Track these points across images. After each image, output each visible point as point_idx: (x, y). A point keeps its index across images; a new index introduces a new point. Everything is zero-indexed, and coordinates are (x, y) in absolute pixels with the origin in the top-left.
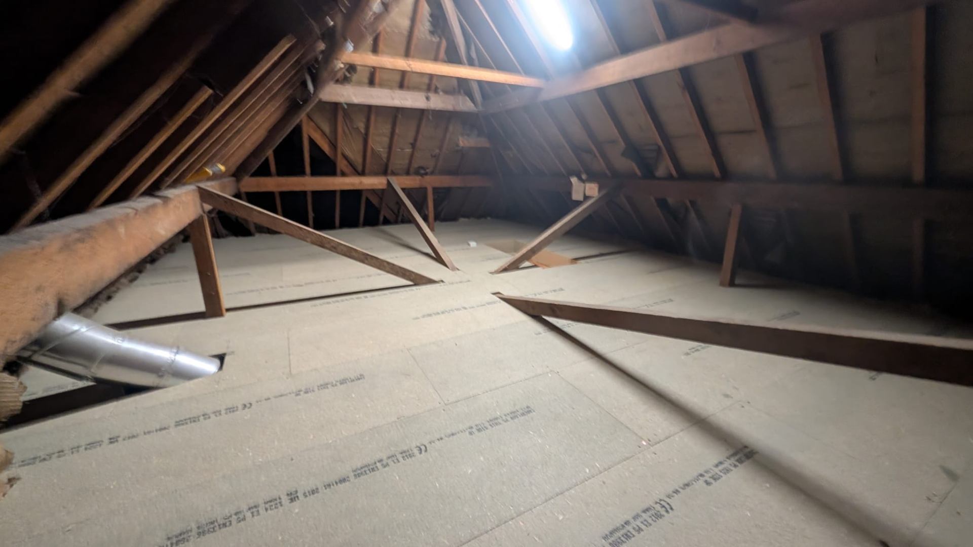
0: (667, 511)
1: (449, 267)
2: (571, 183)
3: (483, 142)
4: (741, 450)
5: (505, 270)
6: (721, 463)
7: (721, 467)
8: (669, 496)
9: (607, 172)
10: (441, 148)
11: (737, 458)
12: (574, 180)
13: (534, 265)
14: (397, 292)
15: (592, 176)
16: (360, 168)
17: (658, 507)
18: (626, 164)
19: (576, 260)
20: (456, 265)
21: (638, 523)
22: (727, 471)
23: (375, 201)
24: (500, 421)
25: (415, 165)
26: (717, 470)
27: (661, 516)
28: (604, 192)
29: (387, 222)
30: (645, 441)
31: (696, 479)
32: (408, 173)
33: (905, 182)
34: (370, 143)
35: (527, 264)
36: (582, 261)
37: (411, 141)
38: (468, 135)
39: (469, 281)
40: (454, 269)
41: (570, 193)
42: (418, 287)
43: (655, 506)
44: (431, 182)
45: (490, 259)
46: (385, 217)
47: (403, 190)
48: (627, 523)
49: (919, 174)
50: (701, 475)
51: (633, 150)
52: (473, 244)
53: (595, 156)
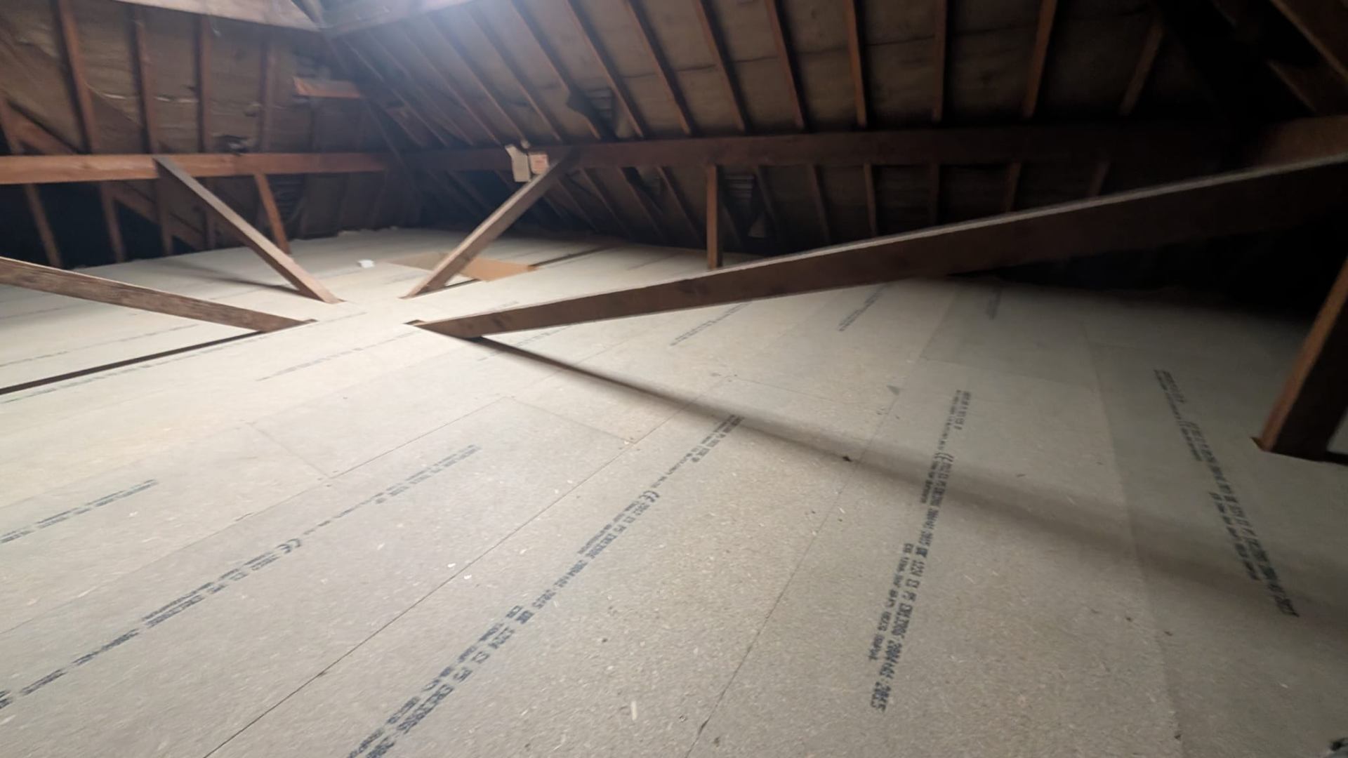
0: (653, 500)
1: (324, 299)
2: (509, 157)
3: (345, 90)
4: (729, 420)
5: (425, 290)
6: (708, 438)
7: (708, 442)
8: (654, 486)
9: (558, 138)
10: (261, 99)
11: (725, 428)
12: (512, 150)
13: (472, 279)
14: (221, 349)
15: (537, 144)
16: (74, 137)
17: (643, 500)
18: (577, 121)
19: (535, 266)
20: (338, 295)
21: (621, 522)
22: (715, 443)
23: (141, 207)
24: (428, 473)
25: (214, 133)
26: (704, 446)
27: (646, 507)
28: (555, 164)
29: (182, 248)
30: (627, 441)
31: (685, 459)
32: (201, 149)
33: (853, 126)
34: (83, 84)
35: (457, 279)
36: (544, 266)
37: (190, 82)
38: (313, 76)
39: (364, 313)
40: (334, 301)
41: (510, 173)
42: (262, 336)
43: (639, 500)
44: (260, 165)
45: (400, 280)
46: (176, 240)
47: (201, 180)
48: (607, 527)
49: (862, 117)
50: (689, 455)
51: (582, 99)
52: (367, 263)
53: (533, 109)
